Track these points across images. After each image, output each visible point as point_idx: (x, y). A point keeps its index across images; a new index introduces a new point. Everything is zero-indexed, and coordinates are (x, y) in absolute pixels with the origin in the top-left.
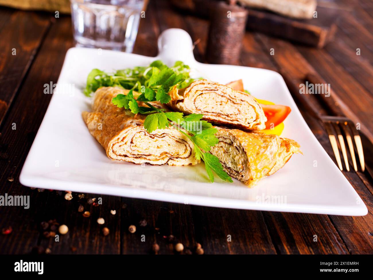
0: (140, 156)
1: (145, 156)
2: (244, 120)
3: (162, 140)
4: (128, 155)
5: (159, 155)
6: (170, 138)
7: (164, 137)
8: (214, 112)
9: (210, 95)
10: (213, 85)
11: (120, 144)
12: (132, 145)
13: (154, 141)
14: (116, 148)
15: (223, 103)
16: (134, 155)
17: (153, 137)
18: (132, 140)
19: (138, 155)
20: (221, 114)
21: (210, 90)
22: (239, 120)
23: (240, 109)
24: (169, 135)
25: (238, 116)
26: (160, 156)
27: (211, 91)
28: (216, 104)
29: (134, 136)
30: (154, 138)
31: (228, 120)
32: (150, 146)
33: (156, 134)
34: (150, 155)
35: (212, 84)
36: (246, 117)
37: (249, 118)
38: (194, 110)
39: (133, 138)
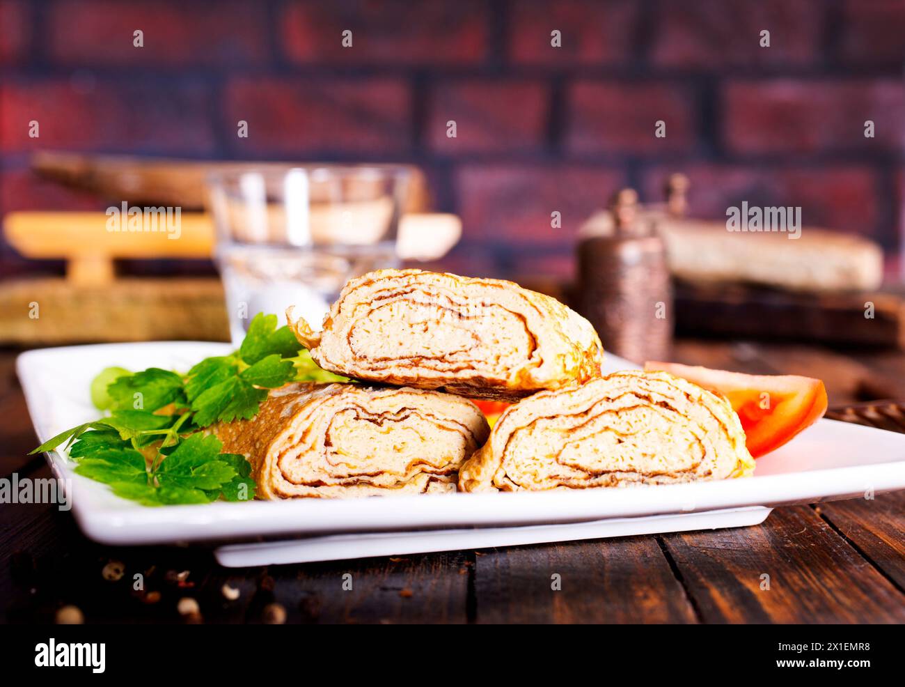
0: (355, 478)
1: (366, 478)
2: (492, 360)
3: (404, 428)
4: (324, 478)
5: (404, 471)
6: (421, 418)
7: (407, 417)
8: (404, 355)
9: (391, 310)
10: (400, 280)
11: (297, 451)
12: (330, 449)
13: (384, 433)
14: (288, 463)
15: (431, 325)
16: (339, 477)
17: (379, 420)
18: (327, 435)
19: (350, 476)
20: (423, 357)
21: (391, 296)
22: (474, 364)
23: (480, 330)
24: (417, 411)
25: (475, 355)
26: (406, 474)
27: (394, 299)
28: (410, 330)
29: (330, 425)
30: (382, 423)
31: (442, 371)
32: (375, 449)
33: (385, 412)
34: (382, 473)
35: (396, 277)
36: (496, 353)
37: (506, 353)
38: (348, 361)
39: (328, 430)
